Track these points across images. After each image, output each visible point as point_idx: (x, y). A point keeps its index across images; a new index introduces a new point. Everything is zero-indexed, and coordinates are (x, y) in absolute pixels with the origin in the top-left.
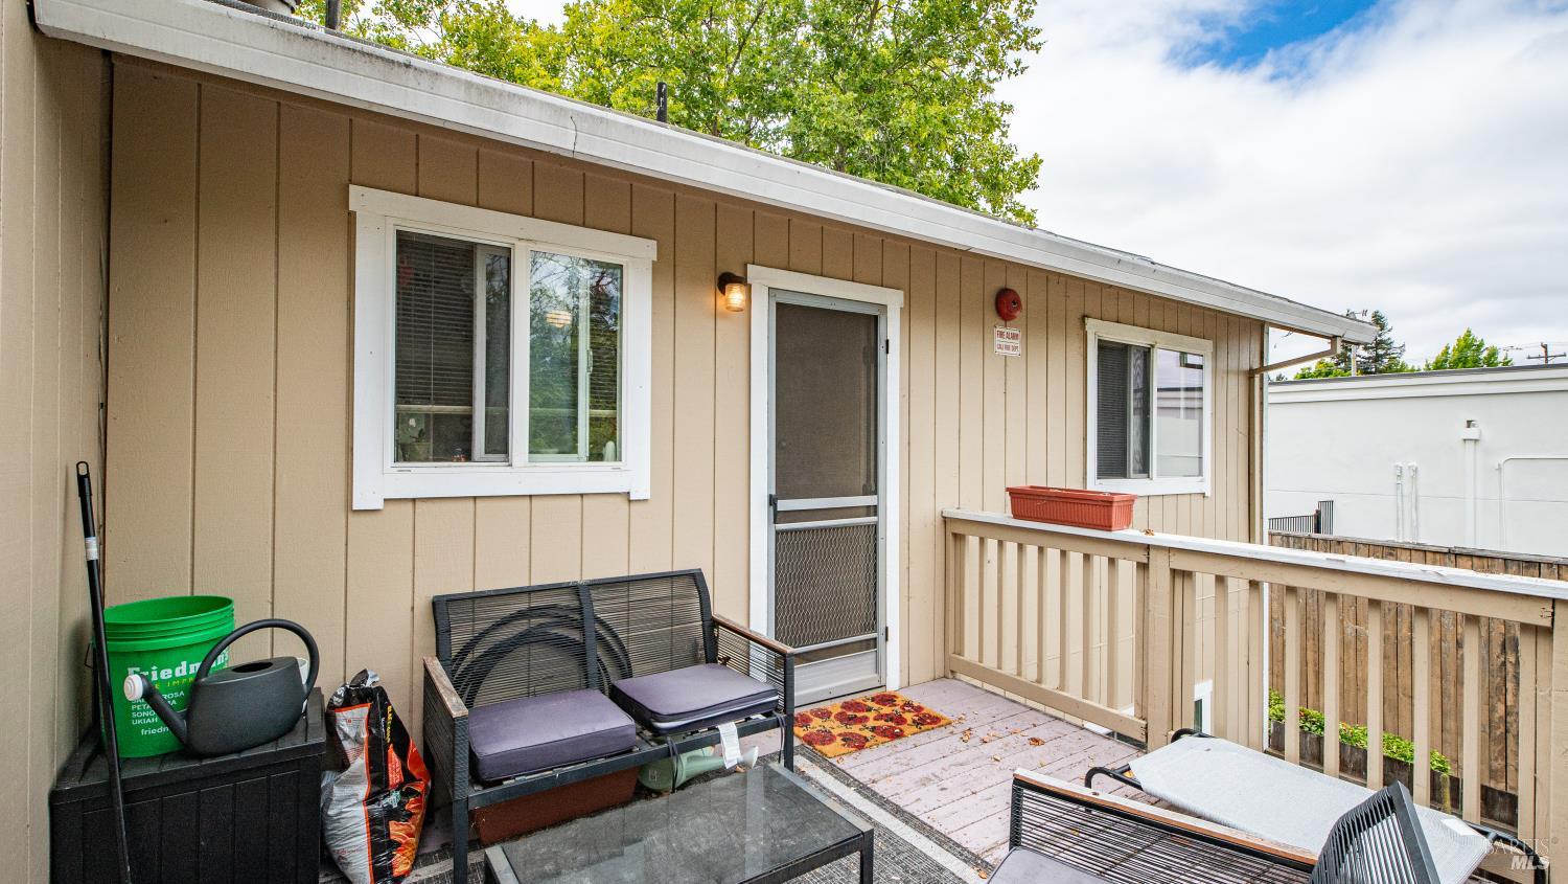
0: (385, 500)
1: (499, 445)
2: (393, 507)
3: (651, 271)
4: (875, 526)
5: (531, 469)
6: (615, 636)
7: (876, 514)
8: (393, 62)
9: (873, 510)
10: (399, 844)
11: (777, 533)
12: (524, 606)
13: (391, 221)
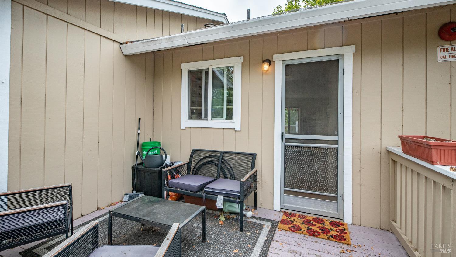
0: (186, 127)
1: (206, 116)
2: (187, 129)
3: (241, 65)
4: (337, 149)
5: (212, 121)
6: (231, 167)
7: (337, 144)
8: (155, 40)
9: (336, 142)
10: (170, 196)
11: (285, 146)
12: (210, 155)
13: (187, 69)
